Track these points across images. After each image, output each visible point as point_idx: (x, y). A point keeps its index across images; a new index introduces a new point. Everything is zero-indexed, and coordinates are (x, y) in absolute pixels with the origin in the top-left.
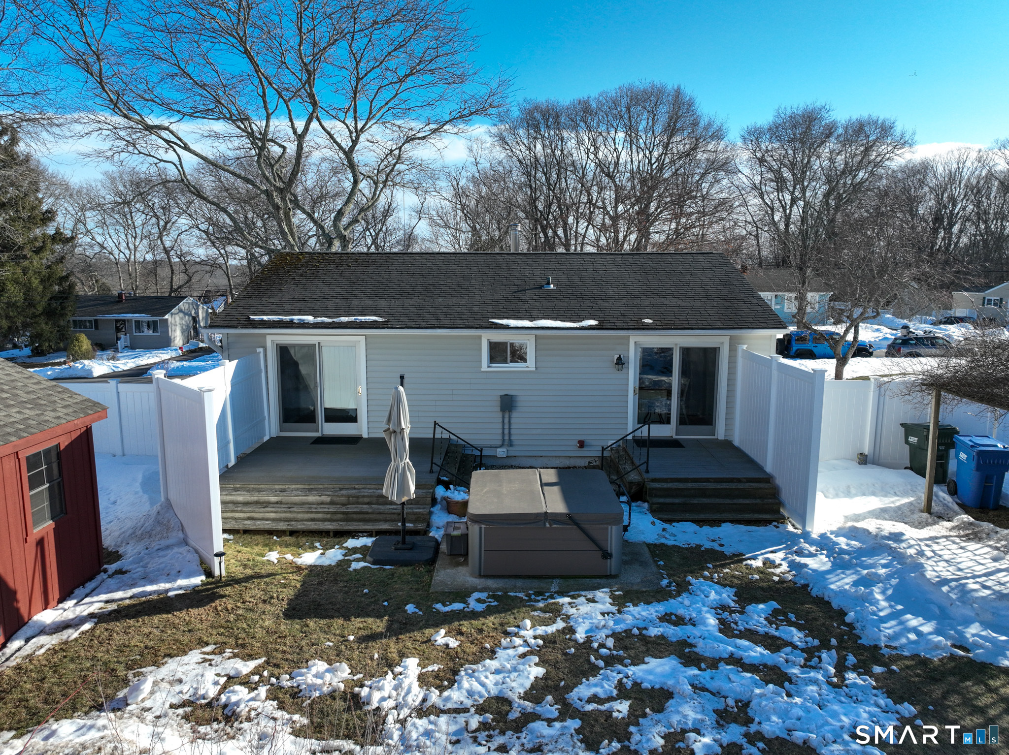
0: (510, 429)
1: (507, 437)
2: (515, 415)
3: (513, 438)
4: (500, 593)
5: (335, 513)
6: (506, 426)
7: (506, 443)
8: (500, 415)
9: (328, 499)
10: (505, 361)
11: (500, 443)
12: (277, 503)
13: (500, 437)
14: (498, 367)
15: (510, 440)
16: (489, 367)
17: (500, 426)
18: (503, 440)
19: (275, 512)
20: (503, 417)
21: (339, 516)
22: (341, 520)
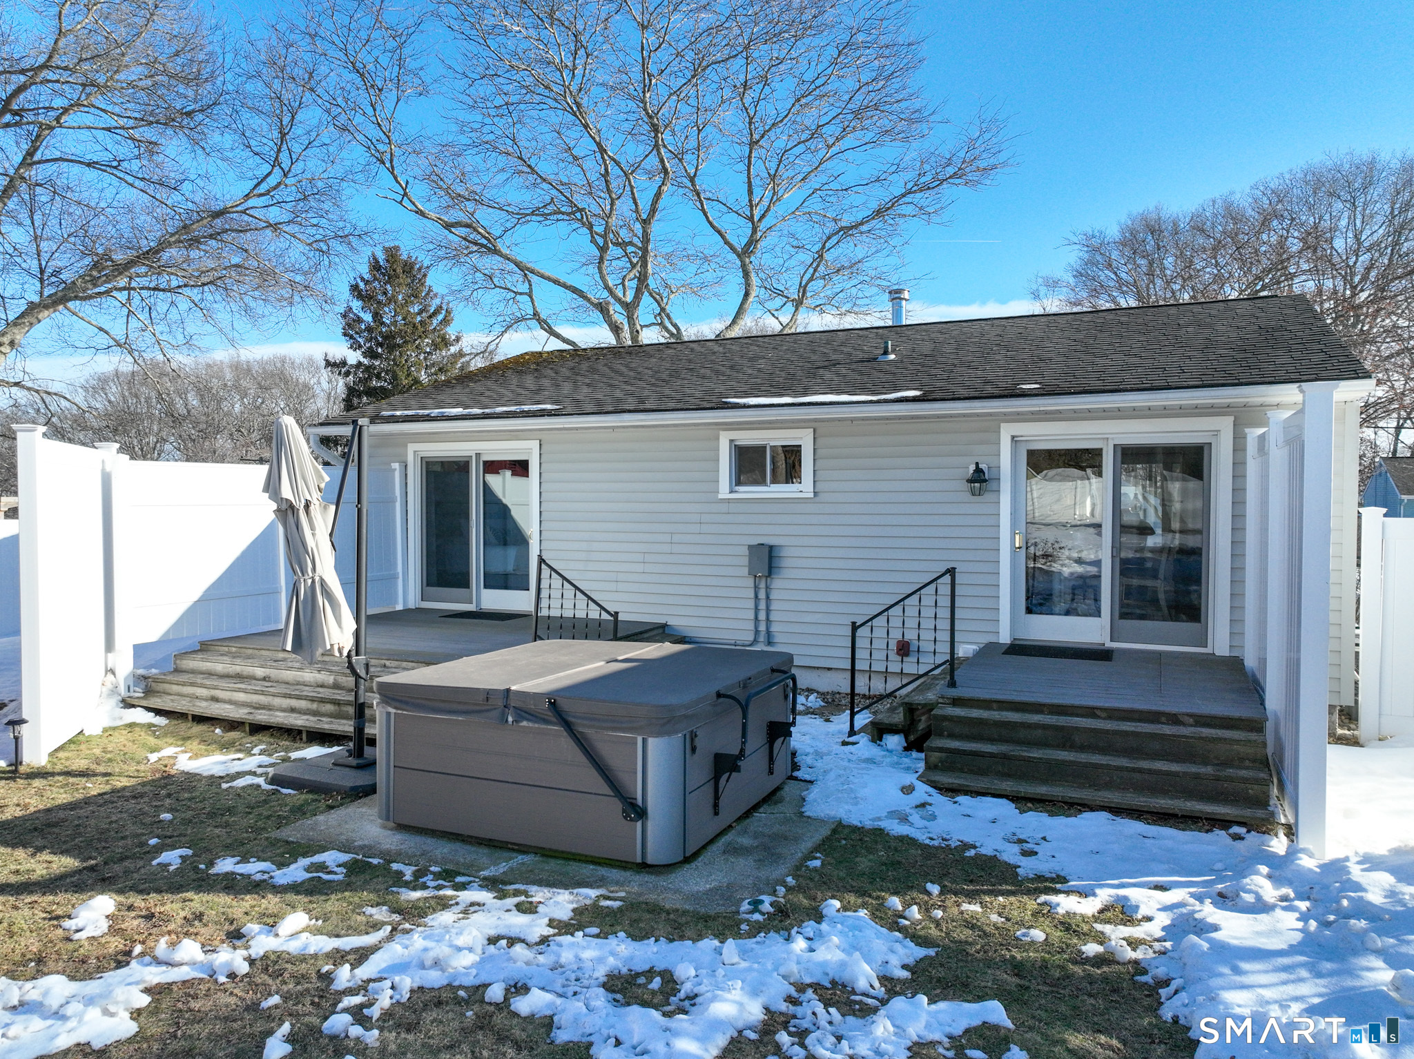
0: (768, 611)
1: (762, 628)
2: (777, 583)
3: (774, 628)
6: (762, 606)
7: (762, 638)
8: (750, 582)
10: (762, 482)
11: (751, 638)
13: (751, 626)
14: (749, 492)
15: (768, 633)
16: (731, 492)
17: (751, 604)
18: (757, 632)
20: (756, 588)
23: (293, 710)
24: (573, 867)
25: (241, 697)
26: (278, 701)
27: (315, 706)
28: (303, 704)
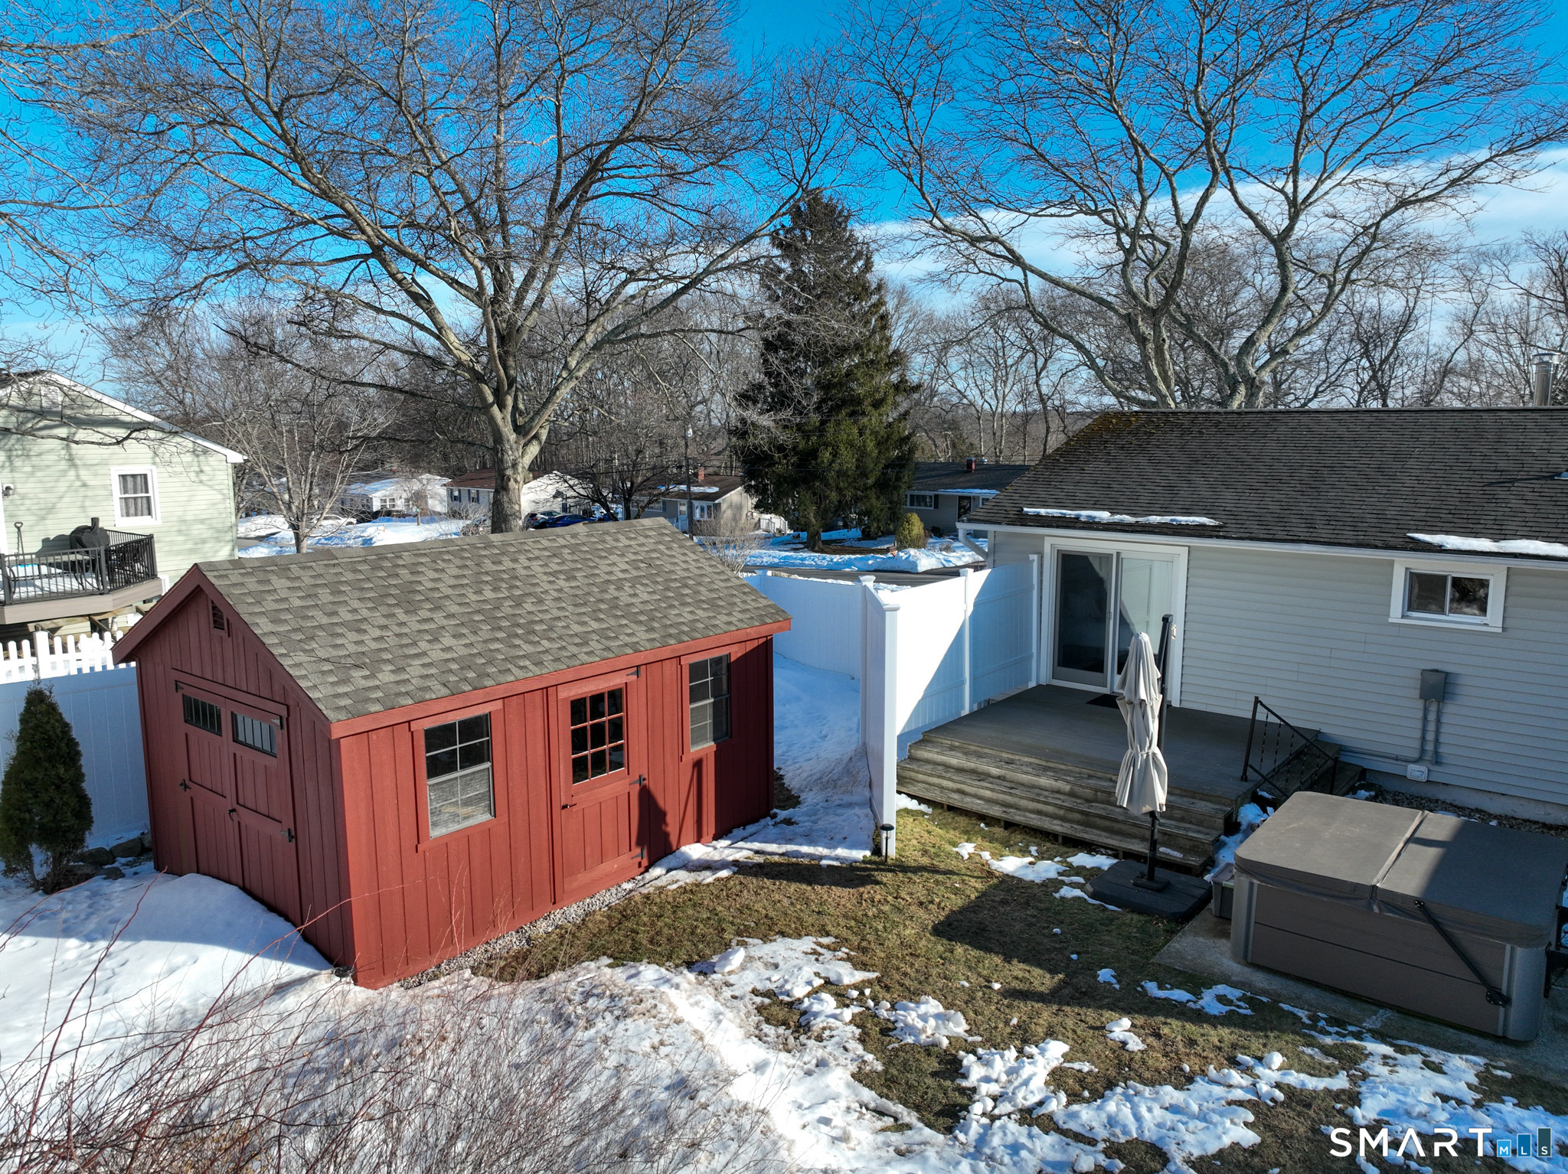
0: (1438, 732)
1: (1430, 747)
2: (1450, 708)
3: (1442, 750)
4: (1265, 999)
5: (1071, 810)
6: (1431, 727)
7: (1428, 757)
8: (1420, 704)
9: (1067, 788)
10: (1442, 612)
11: (1416, 755)
12: (999, 778)
13: (1417, 744)
14: (1422, 619)
15: (1436, 753)
16: (1403, 617)
17: (1419, 725)
18: (1423, 751)
19: (992, 790)
20: (1426, 711)
21: (1077, 816)
22: (1079, 823)
23: (1039, 812)
24: (1436, 1028)
25: (988, 794)
26: (1023, 803)
27: (1062, 812)
28: (1050, 809)
